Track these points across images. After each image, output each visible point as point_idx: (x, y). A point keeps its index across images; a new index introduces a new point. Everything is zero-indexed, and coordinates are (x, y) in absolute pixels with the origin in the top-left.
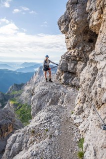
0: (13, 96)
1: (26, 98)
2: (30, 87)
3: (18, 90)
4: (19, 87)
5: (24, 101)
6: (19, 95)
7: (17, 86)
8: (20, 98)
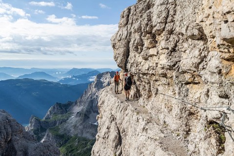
0: (55, 123)
1: (75, 126)
2: (82, 107)
3: (62, 113)
4: (65, 108)
5: (72, 130)
6: (64, 121)
7: (60, 106)
8: (66, 125)
